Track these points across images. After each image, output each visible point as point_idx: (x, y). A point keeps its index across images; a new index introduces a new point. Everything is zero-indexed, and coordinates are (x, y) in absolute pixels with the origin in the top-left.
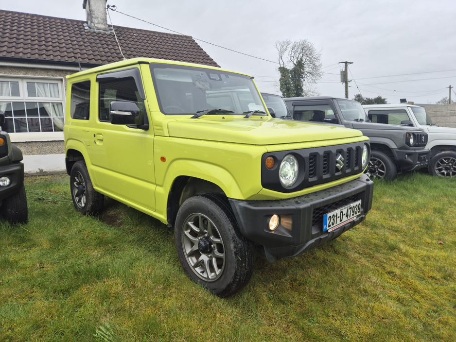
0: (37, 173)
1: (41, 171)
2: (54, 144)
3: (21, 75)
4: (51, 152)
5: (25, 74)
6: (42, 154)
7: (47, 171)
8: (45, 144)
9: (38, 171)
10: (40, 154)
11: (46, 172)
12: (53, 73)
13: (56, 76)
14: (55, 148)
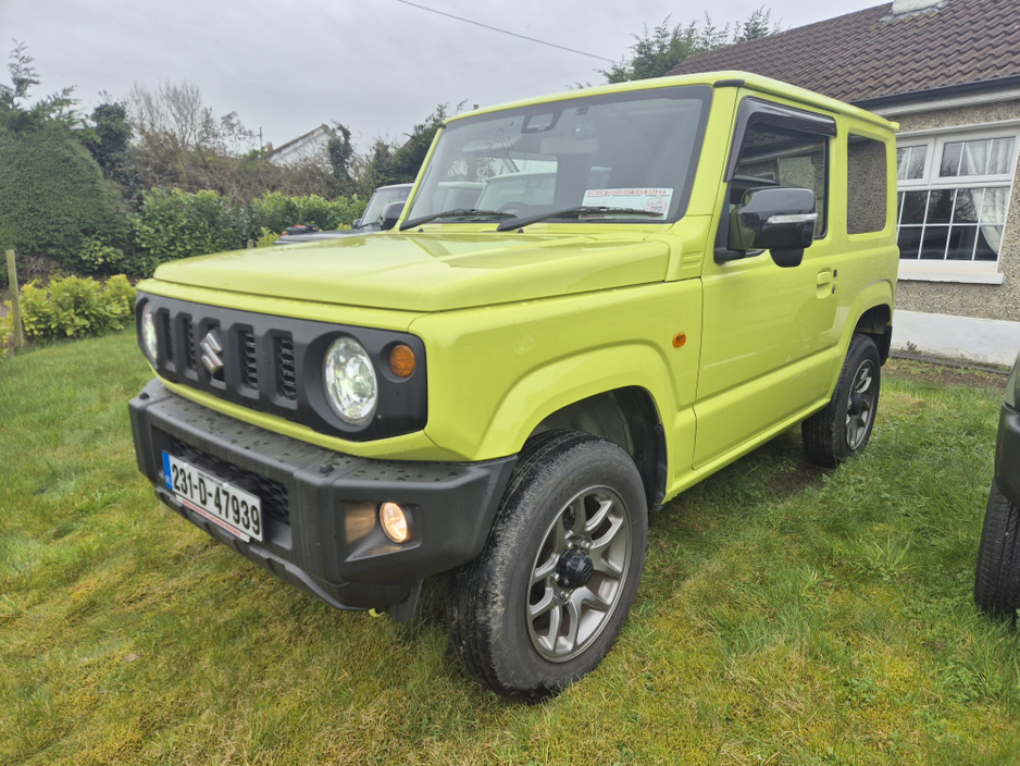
0: (903, 351)
1: (912, 348)
2: (955, 289)
3: (930, 129)
4: (944, 309)
5: (938, 126)
6: (925, 311)
7: (923, 350)
8: (935, 287)
9: (906, 348)
10: (919, 309)
11: (919, 353)
12: (1001, 111)
13: (1007, 118)
14: (956, 300)
